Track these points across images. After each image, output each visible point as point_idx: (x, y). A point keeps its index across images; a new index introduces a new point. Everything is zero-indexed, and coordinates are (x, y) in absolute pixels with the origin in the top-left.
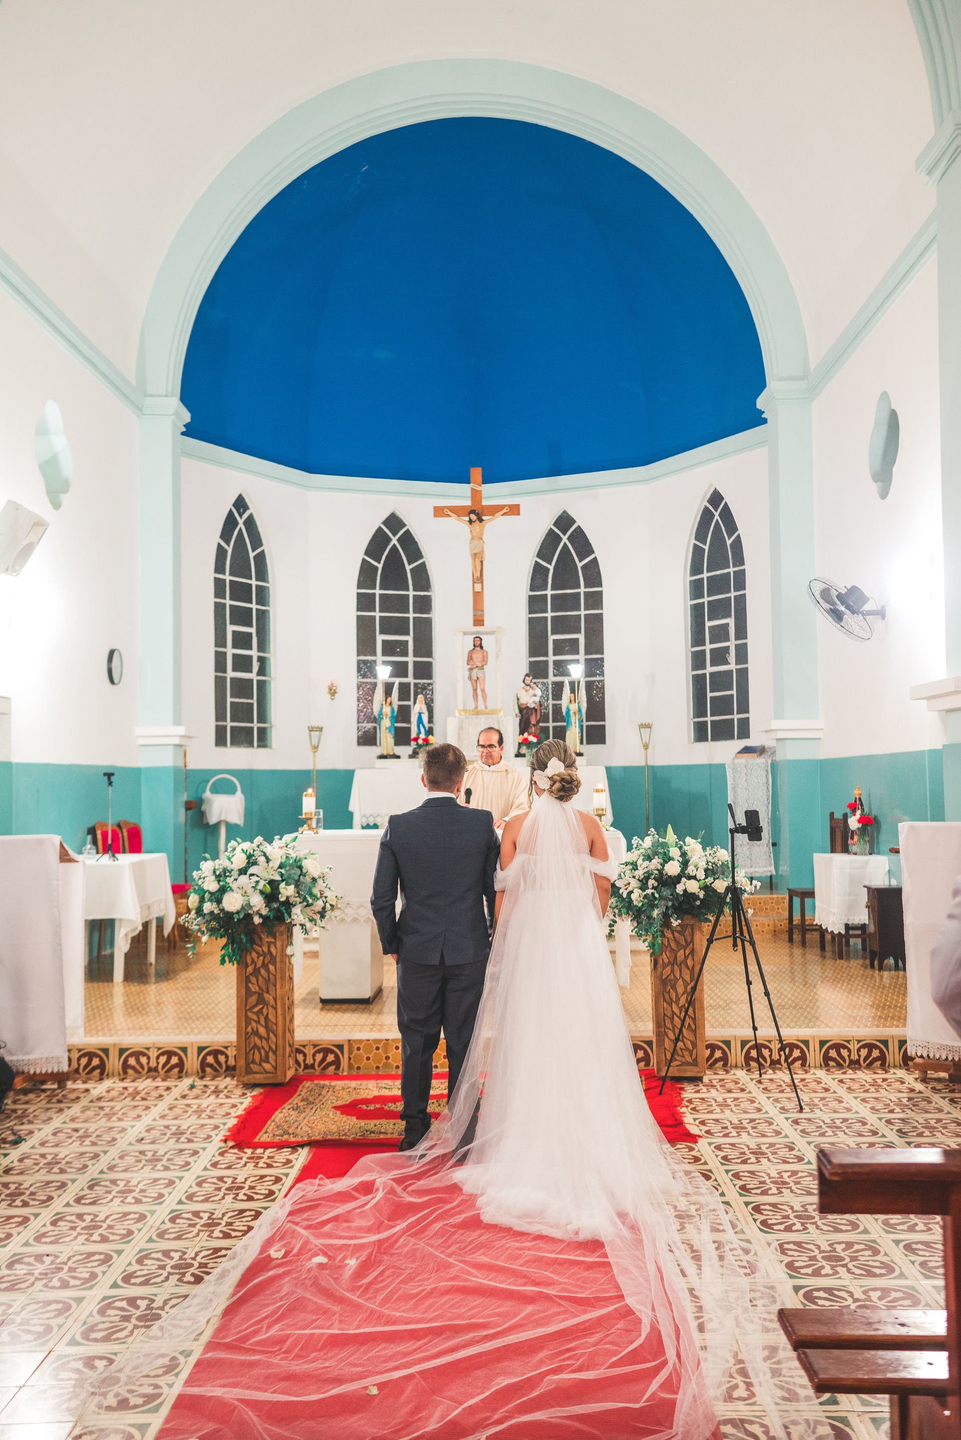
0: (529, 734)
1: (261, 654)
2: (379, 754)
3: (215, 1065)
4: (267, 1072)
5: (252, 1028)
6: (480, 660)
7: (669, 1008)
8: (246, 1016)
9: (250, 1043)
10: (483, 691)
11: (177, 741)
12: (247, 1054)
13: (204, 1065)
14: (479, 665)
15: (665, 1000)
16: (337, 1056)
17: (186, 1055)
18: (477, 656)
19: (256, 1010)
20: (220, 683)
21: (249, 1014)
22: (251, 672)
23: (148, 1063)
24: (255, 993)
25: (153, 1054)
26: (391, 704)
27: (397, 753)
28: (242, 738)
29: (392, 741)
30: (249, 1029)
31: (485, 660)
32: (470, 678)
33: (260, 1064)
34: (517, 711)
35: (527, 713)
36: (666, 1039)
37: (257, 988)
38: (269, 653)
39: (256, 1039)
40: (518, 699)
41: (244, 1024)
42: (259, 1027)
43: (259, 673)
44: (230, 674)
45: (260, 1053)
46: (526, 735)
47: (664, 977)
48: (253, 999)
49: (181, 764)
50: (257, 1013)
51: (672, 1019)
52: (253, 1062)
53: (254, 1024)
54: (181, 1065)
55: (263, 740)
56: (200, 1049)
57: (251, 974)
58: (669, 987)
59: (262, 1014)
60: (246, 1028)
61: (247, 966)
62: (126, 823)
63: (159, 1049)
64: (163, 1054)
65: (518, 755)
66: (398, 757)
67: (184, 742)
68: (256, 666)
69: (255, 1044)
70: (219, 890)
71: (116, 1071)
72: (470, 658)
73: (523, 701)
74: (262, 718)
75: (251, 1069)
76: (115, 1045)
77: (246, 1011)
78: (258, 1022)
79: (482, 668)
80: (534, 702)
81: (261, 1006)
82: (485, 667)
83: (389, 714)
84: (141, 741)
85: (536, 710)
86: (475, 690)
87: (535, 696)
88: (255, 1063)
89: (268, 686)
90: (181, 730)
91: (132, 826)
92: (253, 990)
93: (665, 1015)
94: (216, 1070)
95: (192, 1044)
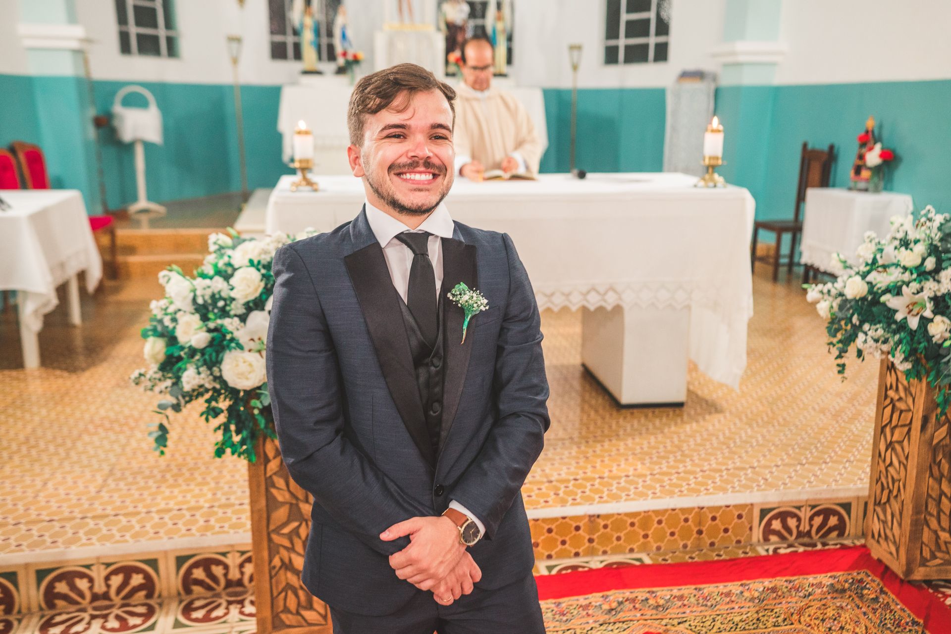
2: (303, 69)
3: (208, 581)
4: (310, 624)
5: (282, 560)
7: (936, 486)
8: (270, 540)
9: (277, 583)
11: (75, 45)
12: (273, 599)
13: (188, 583)
15: (931, 475)
17: (156, 570)
19: (286, 530)
21: (275, 537)
23: (91, 588)
24: (283, 504)
25: (98, 574)
26: (312, 15)
27: (321, 69)
28: (149, 46)
29: (316, 56)
30: (277, 562)
33: (298, 613)
34: (444, 27)
35: (455, 31)
36: (926, 529)
37: (287, 496)
39: (289, 575)
40: (444, 15)
41: (265, 554)
42: (294, 556)
45: (297, 596)
46: (456, 54)
47: (935, 442)
48: (281, 514)
49: (82, 73)
50: (290, 536)
51: (939, 502)
52: (286, 610)
53: (284, 553)
54: (149, 586)
55: (172, 50)
56: (180, 560)
57: (275, 474)
58: (940, 456)
59: (299, 536)
60: (270, 561)
61: (267, 460)
62: (22, 145)
63: (108, 565)
64: (115, 572)
65: (447, 73)
66: (322, 73)
67: (85, 46)
69: (288, 584)
70: (211, 343)
71: (35, 608)
74: (169, 24)
75: (282, 621)
76: (27, 566)
77: (269, 534)
78: (292, 549)
81: (295, 524)
83: (311, 26)
84: (28, 43)
86: (401, 3)
87: (462, 11)
88: (290, 612)
90: (78, 31)
91: (30, 149)
92: (280, 499)
93: (929, 496)
94: (209, 588)
95: (166, 553)
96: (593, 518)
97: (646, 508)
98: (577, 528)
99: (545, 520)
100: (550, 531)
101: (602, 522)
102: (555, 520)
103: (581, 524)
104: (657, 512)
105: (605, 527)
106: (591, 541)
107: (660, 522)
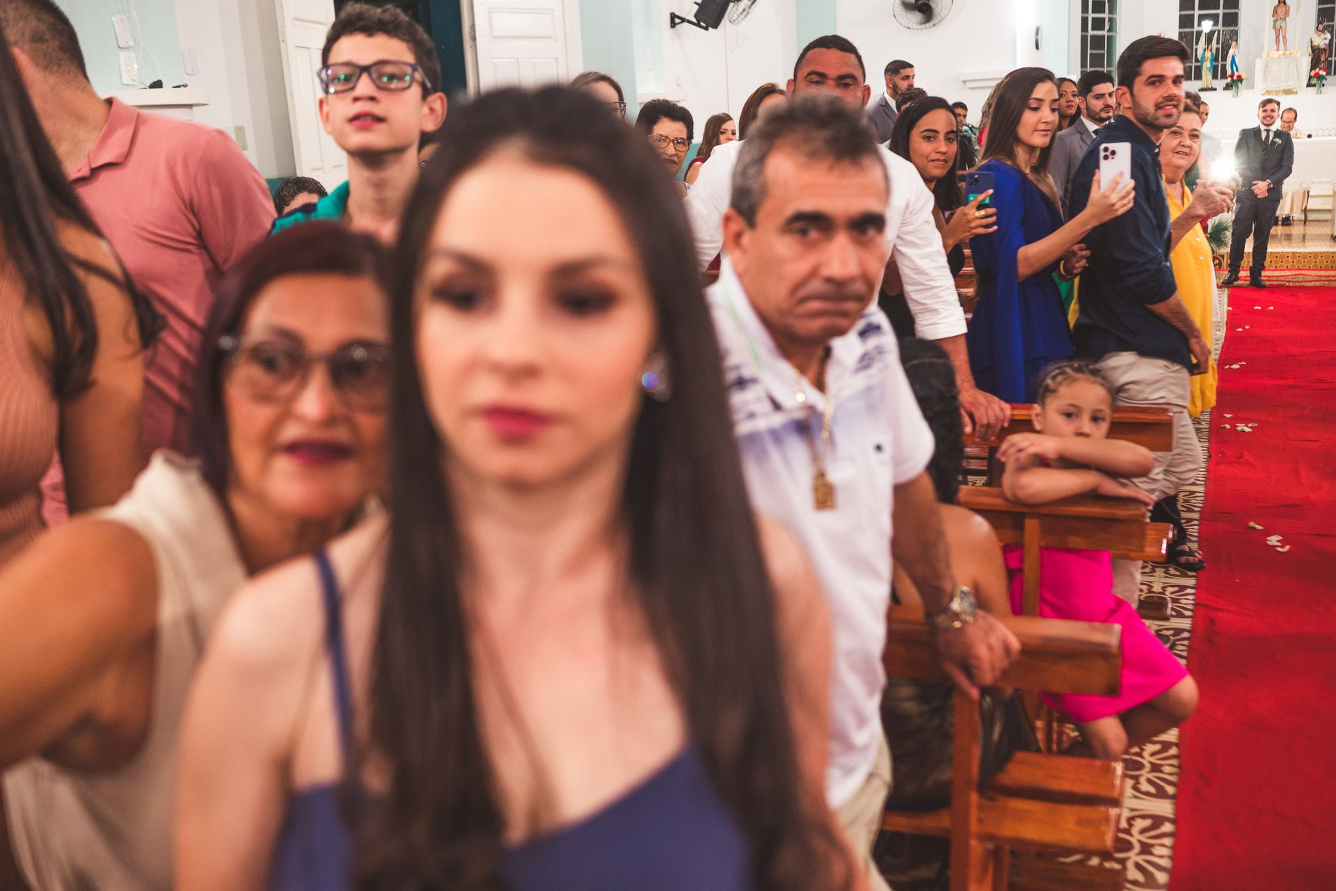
0: (1320, 69)
1: (1111, 16)
2: (1200, 87)
6: (1283, 13)
10: (1284, 37)
14: (1283, 17)
16: (1220, 261)
18: (1281, 10)
20: (1084, 39)
22: (1104, 30)
26: (1211, 50)
27: (1214, 87)
29: (1211, 77)
31: (1287, 13)
32: (1274, 27)
34: (1310, 51)
35: (1318, 52)
38: (1116, 14)
40: (1312, 42)
43: (1110, 30)
44: (1091, 32)
46: (1317, 70)
65: (1309, 85)
66: (1215, 90)
68: (1107, 27)
72: (1275, 12)
73: (1315, 43)
74: (1110, 63)
79: (1285, 19)
80: (1325, 44)
82: (1287, 18)
83: (1210, 57)
85: (1326, 51)
86: (1277, 37)
87: (1326, 39)
89: (1114, 39)
96: (1294, 253)
97: (1316, 251)
98: (1288, 257)
99: (1275, 253)
100: (1277, 257)
101: (1298, 255)
102: (1279, 253)
103: (1289, 255)
104: (1321, 253)
105: (1299, 257)
106: (1282, 262)
107: (1322, 257)
